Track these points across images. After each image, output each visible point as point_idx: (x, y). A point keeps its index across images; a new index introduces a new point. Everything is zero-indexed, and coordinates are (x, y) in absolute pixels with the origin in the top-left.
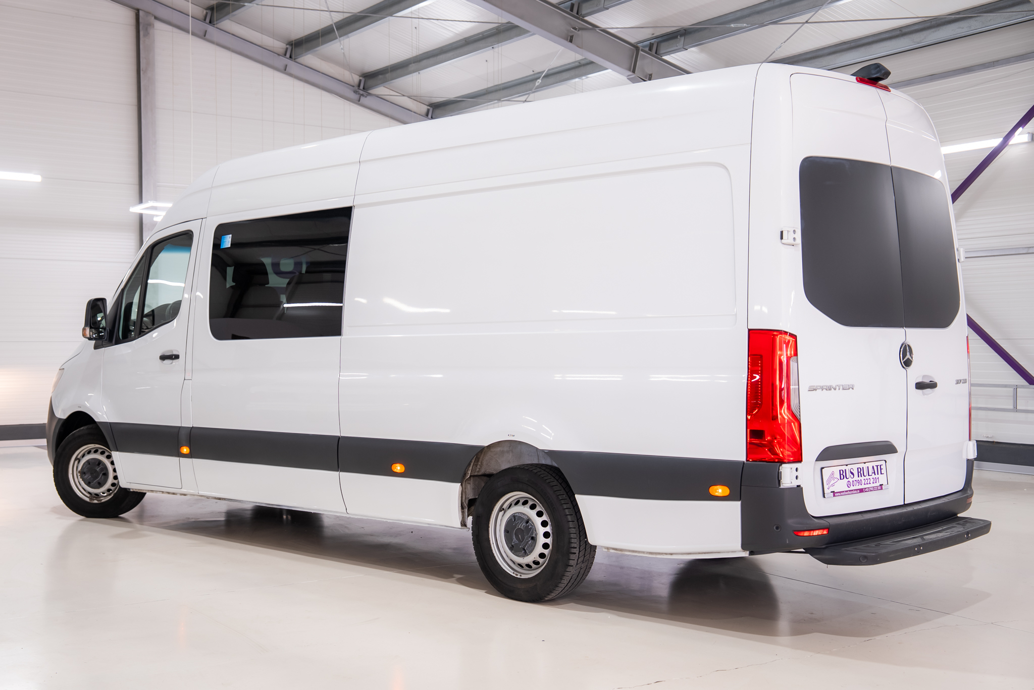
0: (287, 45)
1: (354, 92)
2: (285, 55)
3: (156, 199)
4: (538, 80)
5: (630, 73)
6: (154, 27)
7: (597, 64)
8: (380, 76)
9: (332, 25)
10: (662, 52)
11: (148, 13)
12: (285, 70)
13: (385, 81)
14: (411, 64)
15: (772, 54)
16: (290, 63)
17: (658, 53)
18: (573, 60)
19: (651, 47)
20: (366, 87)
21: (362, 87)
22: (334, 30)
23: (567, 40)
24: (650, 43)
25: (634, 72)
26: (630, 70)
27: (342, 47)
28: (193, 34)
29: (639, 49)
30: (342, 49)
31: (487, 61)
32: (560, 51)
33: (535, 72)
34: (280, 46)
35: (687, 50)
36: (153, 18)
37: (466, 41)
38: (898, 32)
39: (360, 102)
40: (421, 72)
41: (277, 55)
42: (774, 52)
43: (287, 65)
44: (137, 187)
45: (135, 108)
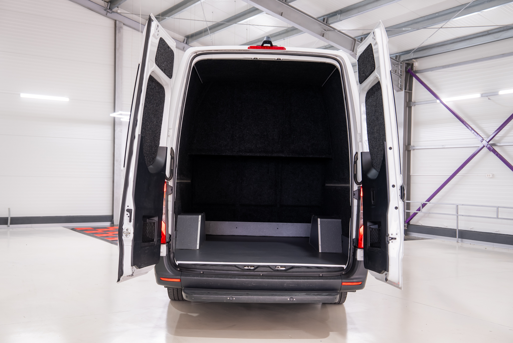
0: (185, 37)
2: (184, 42)
3: (122, 110)
5: (351, 52)
6: (123, 28)
7: (335, 47)
9: (207, 28)
11: (120, 22)
12: (184, 49)
15: (422, 43)
16: (186, 46)
18: (323, 45)
19: (362, 39)
22: (208, 30)
23: (321, 35)
24: (361, 37)
25: (353, 51)
26: (351, 50)
27: (211, 38)
28: (141, 32)
29: (356, 41)
32: (318, 41)
34: (181, 37)
36: (123, 24)
38: (486, 33)
41: (180, 42)
42: (424, 42)
43: (184, 47)
44: (113, 104)
45: (113, 67)
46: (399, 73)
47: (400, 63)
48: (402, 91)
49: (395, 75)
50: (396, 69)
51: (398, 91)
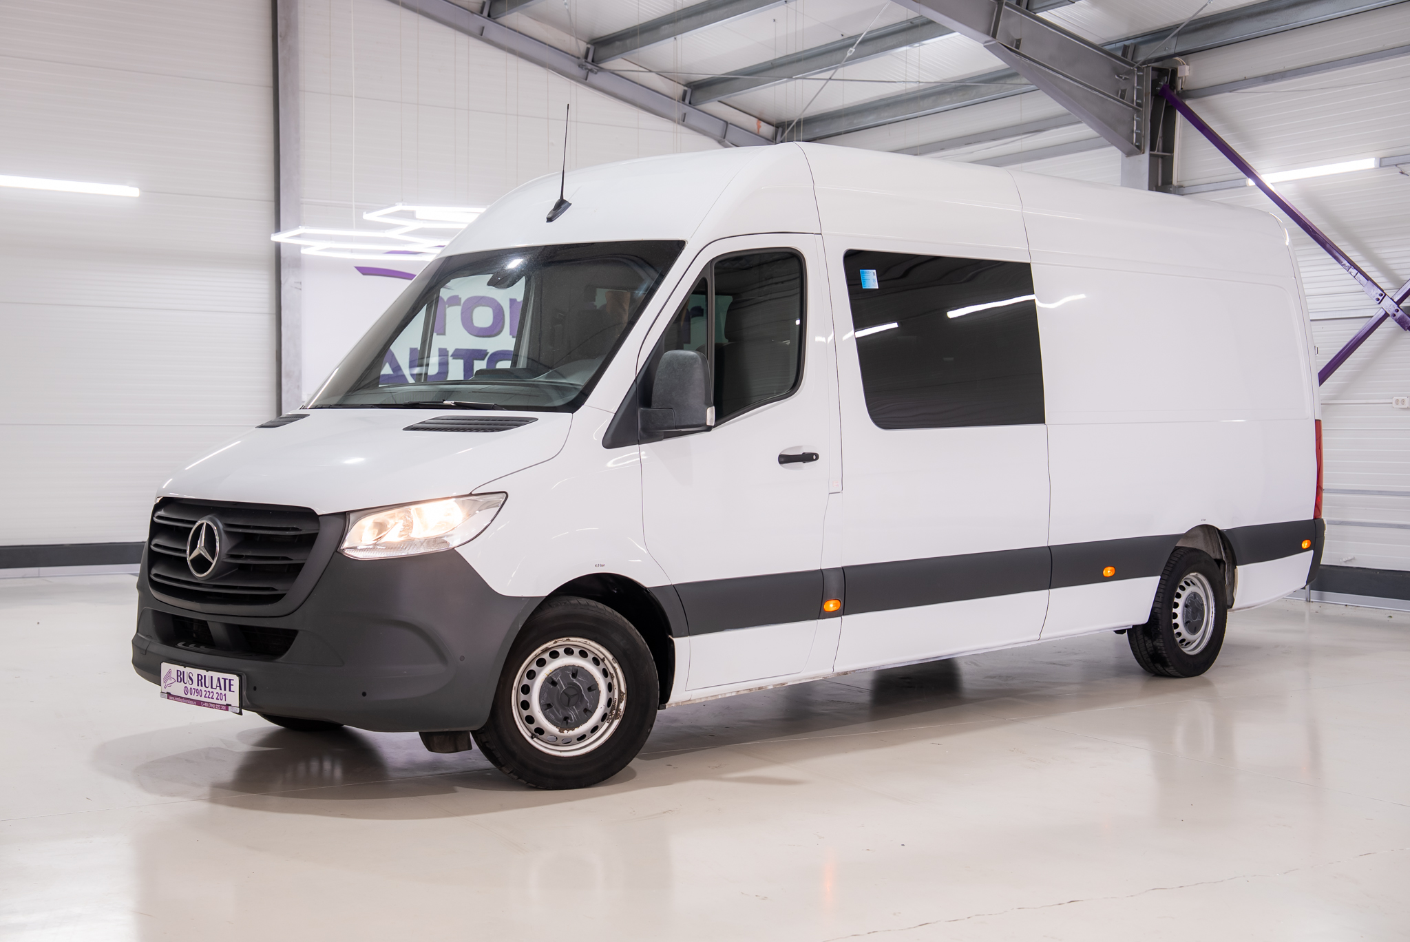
1: (579, 66)
2: (482, 12)
4: (851, 49)
5: (989, 38)
7: (939, 24)
8: (618, 43)
10: (1035, 7)
12: (480, 35)
13: (624, 50)
14: (664, 24)
15: (1202, 9)
16: (488, 24)
17: (1030, 8)
18: (904, 19)
20: (596, 59)
21: (590, 59)
25: (994, 36)
26: (988, 34)
27: (566, 1)
29: (1002, 3)
30: (565, 4)
31: (774, 20)
32: (887, 5)
33: (845, 36)
35: (1074, 3)
39: (587, 81)
40: (679, 37)
41: (469, 12)
42: (1206, 5)
43: (483, 28)
44: (272, 205)
45: (270, 91)
46: (1135, 98)
47: (1138, 68)
48: (1144, 153)
49: (1121, 104)
50: (1123, 88)
51: (1129, 154)
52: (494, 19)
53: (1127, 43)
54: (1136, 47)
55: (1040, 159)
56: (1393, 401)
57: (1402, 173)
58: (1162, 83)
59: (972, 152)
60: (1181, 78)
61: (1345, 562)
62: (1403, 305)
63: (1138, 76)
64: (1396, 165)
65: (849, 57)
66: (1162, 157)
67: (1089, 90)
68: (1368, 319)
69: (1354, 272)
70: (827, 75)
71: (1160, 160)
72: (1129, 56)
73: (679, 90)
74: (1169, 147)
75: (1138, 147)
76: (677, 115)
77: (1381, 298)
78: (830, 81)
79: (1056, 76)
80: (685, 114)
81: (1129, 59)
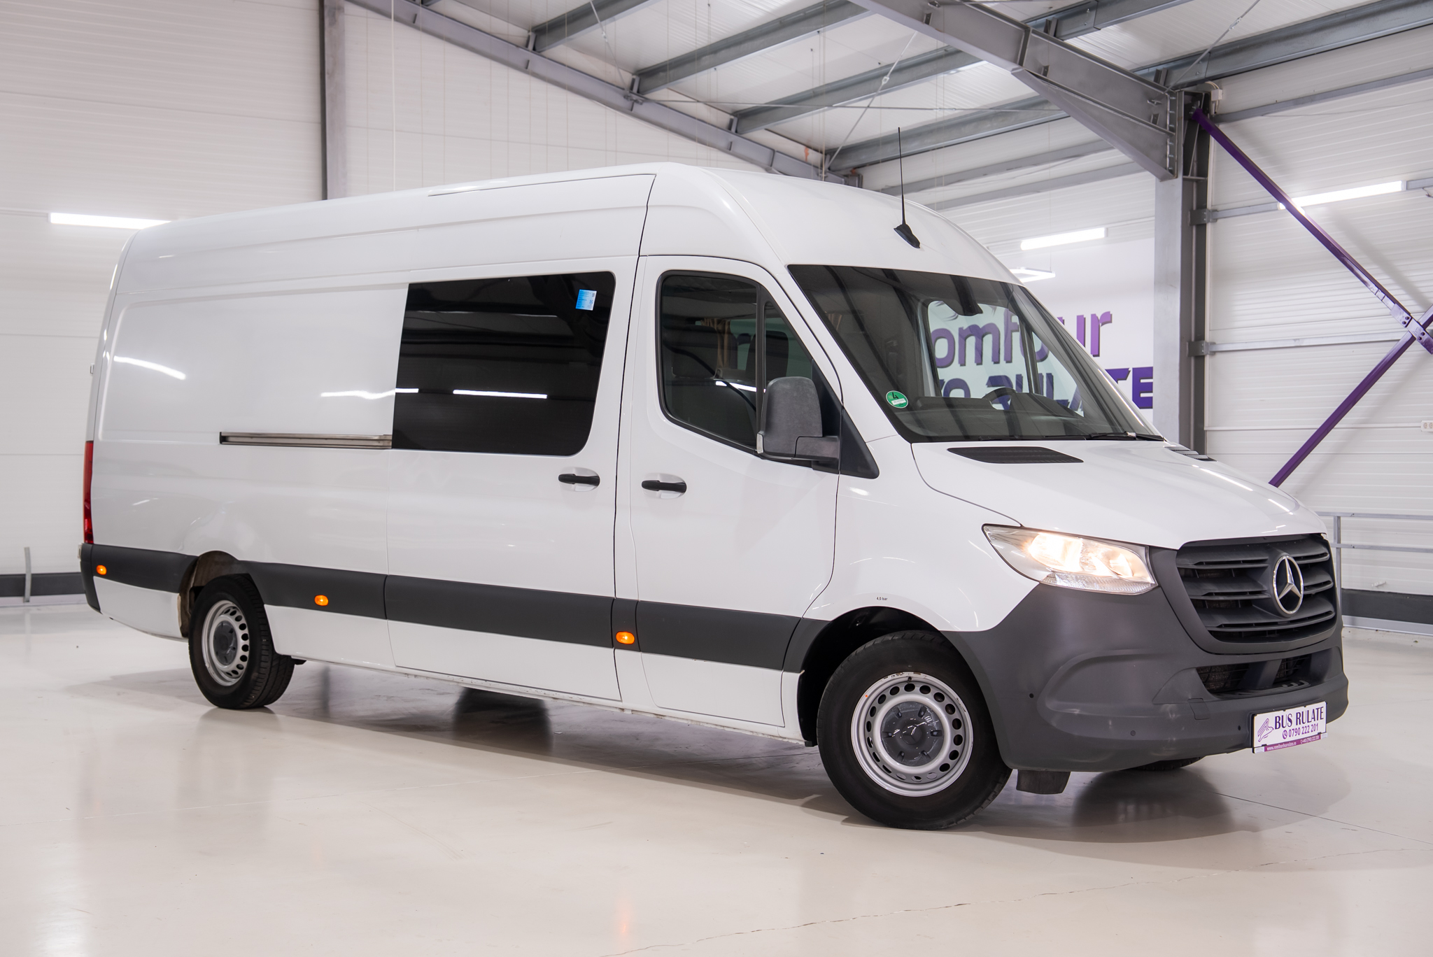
0: (529, 31)
1: (625, 97)
2: (527, 46)
4: (885, 77)
5: (1016, 66)
6: (343, 11)
7: (967, 53)
8: (662, 74)
9: (590, 3)
10: (1064, 33)
12: (526, 68)
13: (669, 80)
14: (704, 55)
15: (1223, 36)
16: (533, 57)
17: (1058, 35)
18: (933, 48)
19: (1047, 26)
20: (641, 90)
21: (635, 90)
22: (596, 9)
23: (922, 21)
24: (1047, 20)
26: (1015, 62)
27: (604, 34)
28: (397, 19)
29: (1029, 31)
30: (605, 37)
31: (812, 50)
32: (915, 35)
33: (883, 65)
34: (518, 33)
35: (1100, 29)
37: (781, 22)
39: (633, 112)
40: (718, 67)
41: (514, 47)
42: (1228, 31)
43: (528, 61)
45: (318, 127)
46: (1168, 123)
47: (1169, 92)
48: (1177, 177)
49: (1154, 129)
50: (1155, 113)
51: (1162, 179)
52: (539, 52)
53: (1160, 68)
54: (1168, 72)
55: (1079, 184)
56: (1422, 424)
57: (1429, 196)
58: (1195, 108)
59: (1014, 178)
60: (1215, 102)
61: (1377, 586)
62: (1429, 329)
63: (1171, 101)
64: (1423, 188)
65: (885, 85)
66: (1197, 181)
67: (1120, 115)
68: (1396, 342)
69: (1381, 294)
70: (865, 103)
71: (1195, 185)
72: (1162, 81)
73: (725, 119)
74: (1203, 171)
75: (1172, 172)
76: (723, 144)
77: (1407, 321)
78: (869, 110)
79: (1085, 102)
80: (731, 143)
81: (1161, 84)
